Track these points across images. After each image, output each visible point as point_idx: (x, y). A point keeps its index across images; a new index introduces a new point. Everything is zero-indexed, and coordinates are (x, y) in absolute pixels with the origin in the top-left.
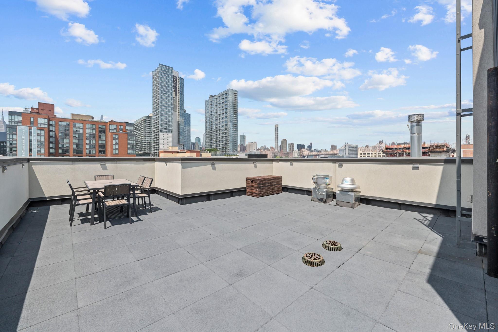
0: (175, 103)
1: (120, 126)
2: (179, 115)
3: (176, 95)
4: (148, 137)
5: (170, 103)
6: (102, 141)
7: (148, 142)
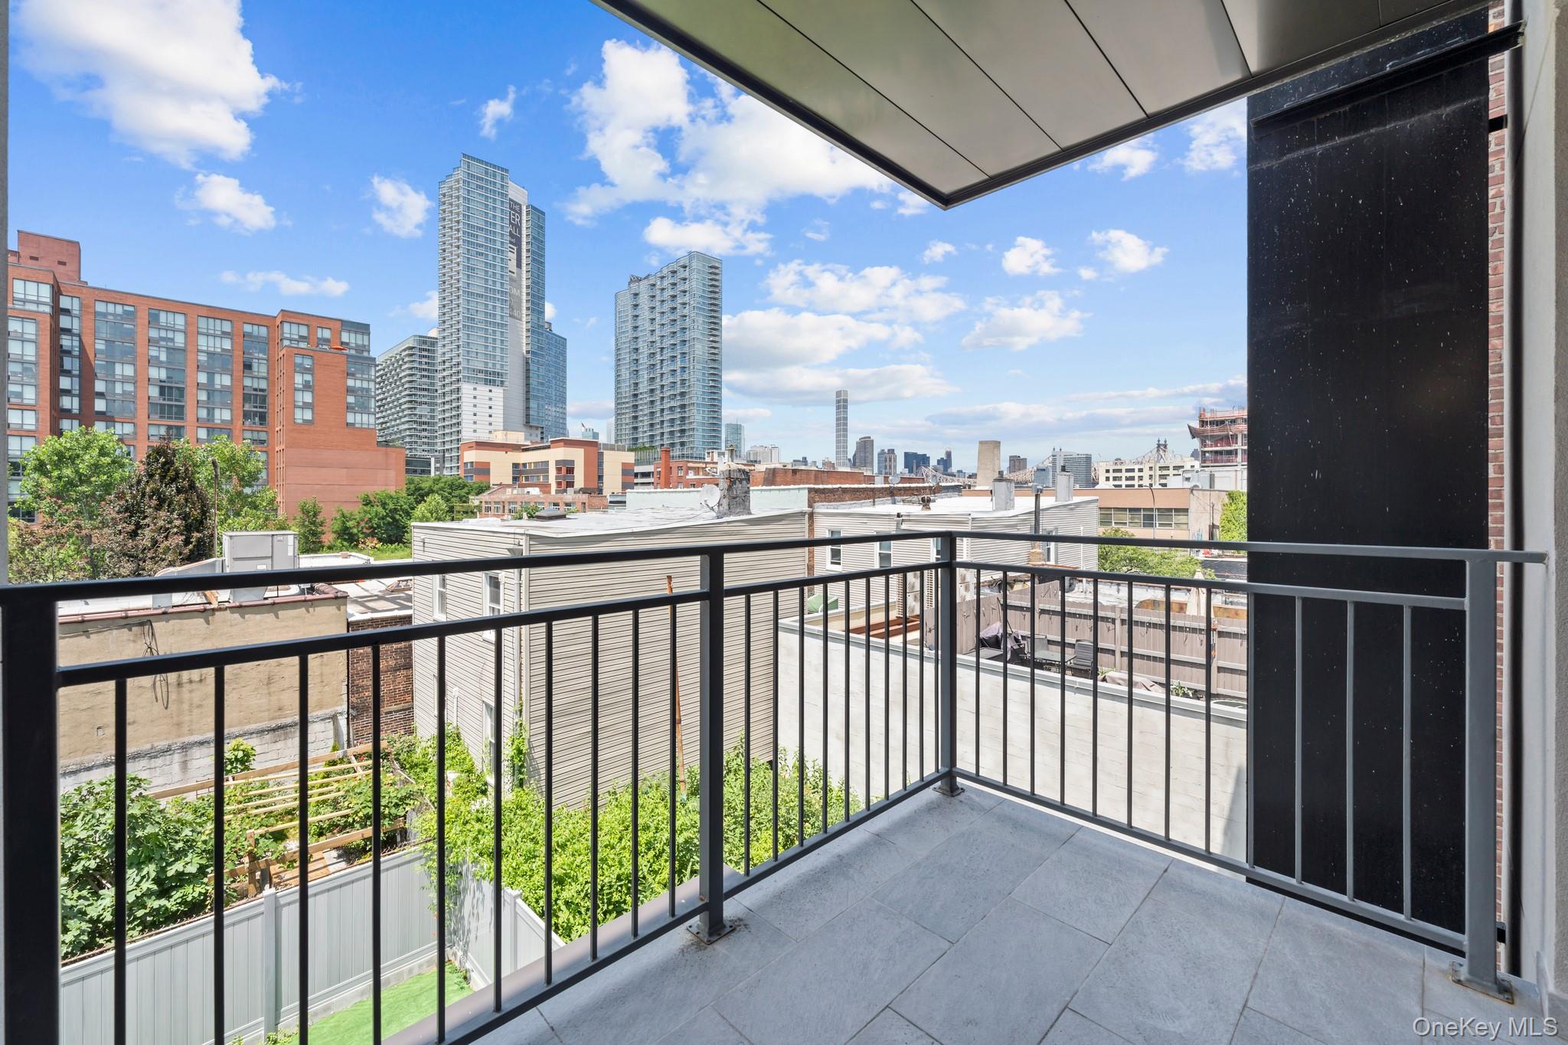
0: (514, 291)
1: (319, 330)
2: (528, 330)
3: (519, 265)
4: (423, 406)
5: (498, 287)
6: (256, 380)
7: (425, 423)
